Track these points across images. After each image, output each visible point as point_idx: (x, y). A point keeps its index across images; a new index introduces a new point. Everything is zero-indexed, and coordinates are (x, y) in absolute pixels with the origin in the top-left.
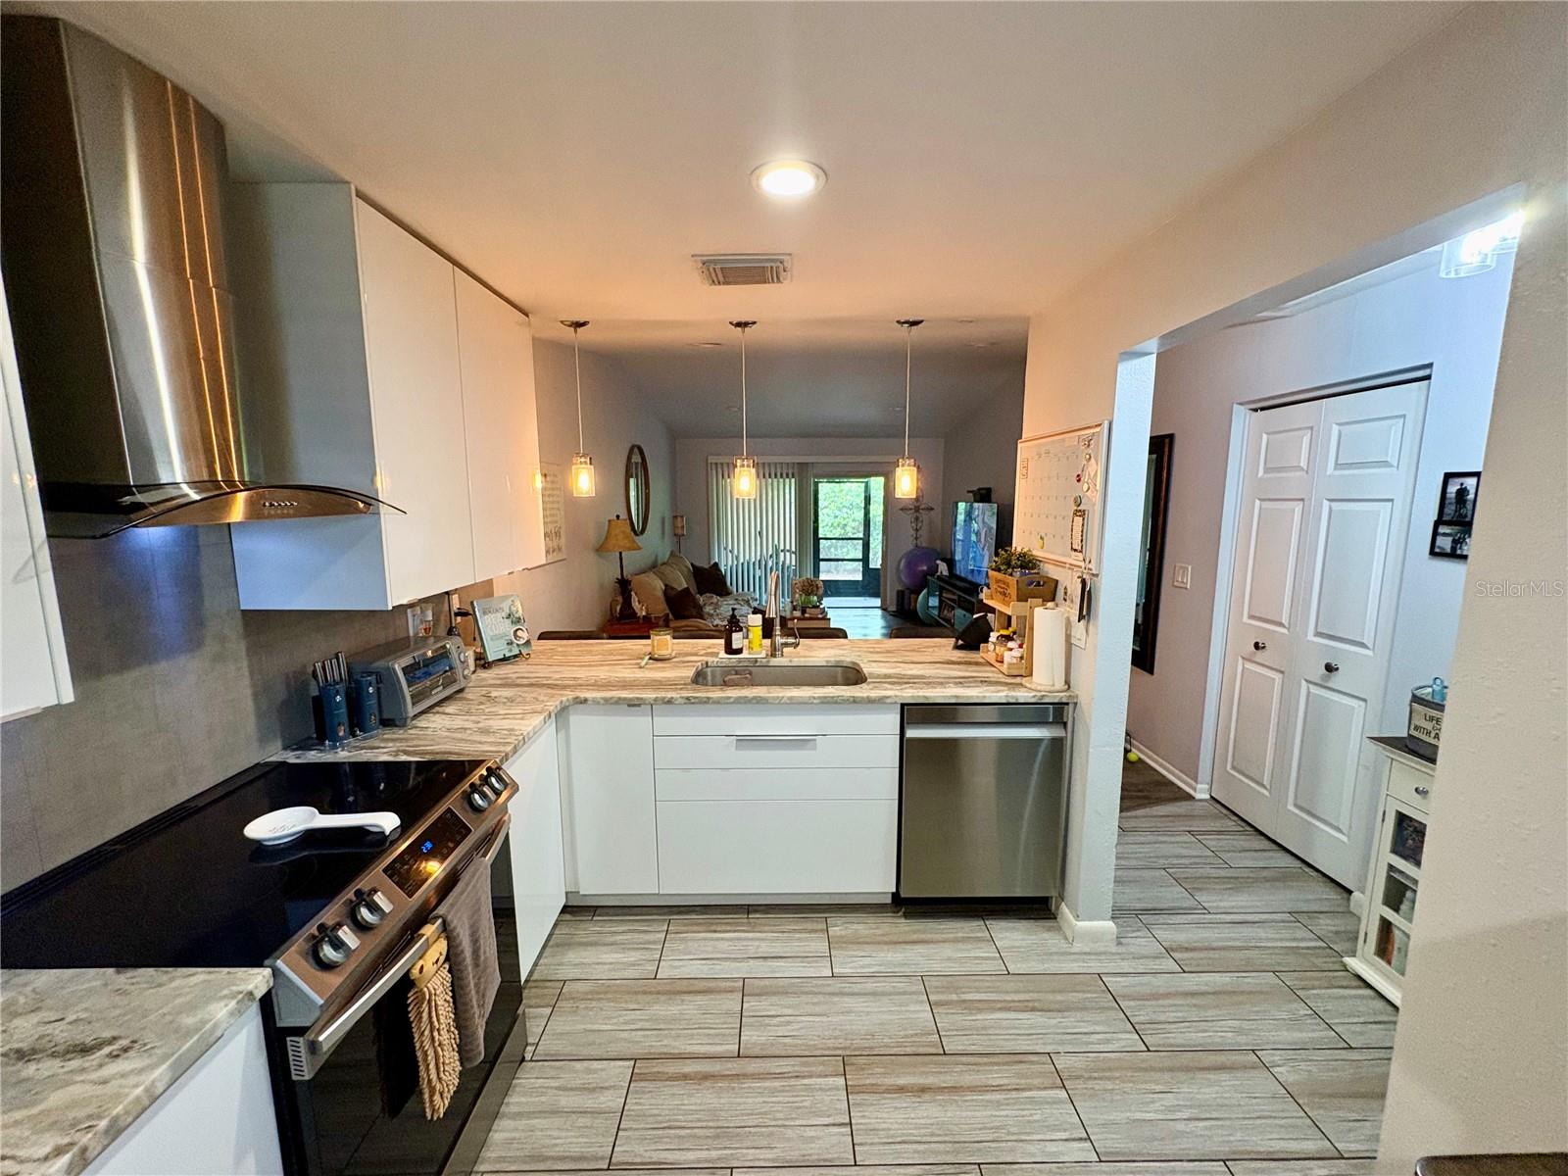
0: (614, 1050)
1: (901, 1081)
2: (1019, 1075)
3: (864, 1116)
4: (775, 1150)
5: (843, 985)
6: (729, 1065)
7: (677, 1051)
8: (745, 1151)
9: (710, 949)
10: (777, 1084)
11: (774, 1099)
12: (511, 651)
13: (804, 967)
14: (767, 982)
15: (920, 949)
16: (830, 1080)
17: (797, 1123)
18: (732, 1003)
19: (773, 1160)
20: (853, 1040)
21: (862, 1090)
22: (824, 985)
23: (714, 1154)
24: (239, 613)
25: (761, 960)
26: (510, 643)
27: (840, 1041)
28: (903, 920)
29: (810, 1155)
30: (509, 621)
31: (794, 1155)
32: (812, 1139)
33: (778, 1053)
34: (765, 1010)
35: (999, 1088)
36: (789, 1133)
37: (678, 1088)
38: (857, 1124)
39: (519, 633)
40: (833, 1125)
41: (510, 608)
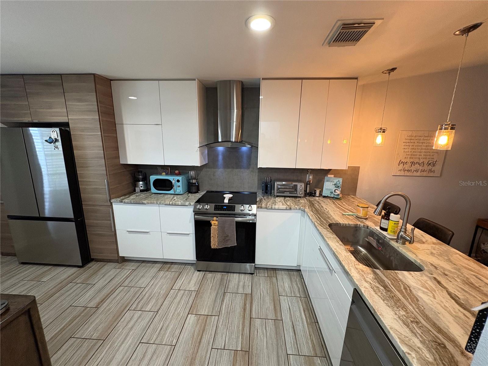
0: (255, 289)
3: (226, 354)
4: (221, 326)
6: (248, 315)
7: (253, 302)
8: (222, 319)
9: (295, 309)
10: (241, 328)
11: (236, 327)
13: (291, 343)
14: (281, 328)
16: (240, 345)
17: (228, 333)
18: (271, 315)
19: (218, 326)
20: (256, 356)
22: (282, 349)
23: (223, 312)
25: (292, 326)
26: (332, 193)
27: (255, 351)
29: (218, 335)
31: (219, 331)
32: (222, 336)
33: (251, 329)
36: (225, 330)
37: (242, 302)
38: (224, 351)
39: (336, 191)
40: (225, 344)
41: (337, 182)
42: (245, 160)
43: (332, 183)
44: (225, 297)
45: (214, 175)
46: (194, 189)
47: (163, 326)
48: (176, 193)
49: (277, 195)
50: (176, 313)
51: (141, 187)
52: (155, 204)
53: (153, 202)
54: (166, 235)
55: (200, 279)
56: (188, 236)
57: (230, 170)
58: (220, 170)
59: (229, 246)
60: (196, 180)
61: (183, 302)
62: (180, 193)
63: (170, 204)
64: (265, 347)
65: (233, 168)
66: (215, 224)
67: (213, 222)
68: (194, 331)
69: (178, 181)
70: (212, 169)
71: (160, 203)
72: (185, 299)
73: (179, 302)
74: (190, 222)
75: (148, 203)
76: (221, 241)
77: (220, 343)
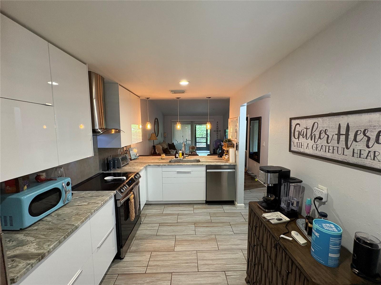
0: (156, 222)
1: (204, 225)
2: (224, 225)
3: (197, 230)
4: (183, 233)
5: (195, 214)
6: (175, 224)
7: (166, 222)
8: (178, 234)
9: (172, 210)
10: (183, 226)
11: (183, 228)
12: (135, 157)
13: (189, 212)
14: (182, 214)
15: (210, 209)
16: (192, 225)
17: (186, 230)
18: (176, 216)
20: (196, 221)
22: (192, 214)
23: (173, 234)
24: (97, 149)
25: (181, 211)
26: (135, 156)
27: (194, 221)
28: (207, 205)
29: (188, 234)
32: (188, 232)
33: (184, 222)
34: (182, 217)
35: (220, 226)
37: (167, 227)
39: (137, 154)
40: (192, 230)
43: (133, 151)
44: (160, 235)
48: (65, 203)
62: (69, 201)
69: (68, 184)
72: (160, 258)
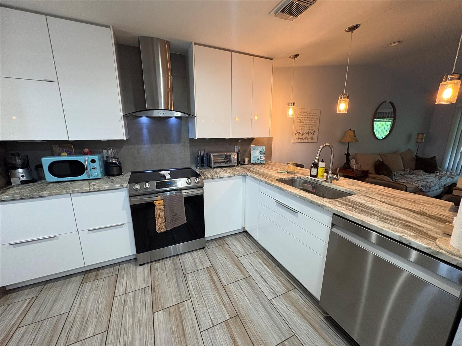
0: (213, 261)
1: (237, 339)
3: (218, 329)
4: (198, 307)
5: (268, 305)
6: (220, 286)
7: (218, 272)
8: (196, 300)
9: (256, 263)
10: (219, 299)
11: (214, 301)
12: (258, 161)
13: (267, 290)
14: (253, 282)
16: (227, 314)
17: (209, 310)
18: (240, 276)
19: (195, 308)
20: (246, 316)
21: (228, 325)
22: (263, 299)
23: (193, 293)
24: (189, 139)
25: (261, 277)
26: (259, 159)
27: (243, 312)
29: (200, 317)
30: (260, 153)
31: (198, 313)
32: (205, 316)
33: (229, 296)
34: (242, 286)
36: (205, 309)
37: (208, 278)
38: (214, 328)
39: (262, 157)
40: (212, 321)
41: (261, 150)
42: (174, 134)
43: (257, 151)
44: (187, 279)
45: (138, 153)
46: (115, 171)
47: (125, 342)
48: (91, 178)
49: (214, 166)
50: (136, 319)
51: (23, 176)
52: (64, 194)
53: (61, 192)
54: (87, 233)
55: (148, 273)
56: (122, 227)
57: (158, 145)
58: (146, 146)
59: (179, 225)
60: (117, 159)
61: (138, 304)
62: (97, 177)
63: (91, 190)
64: (249, 304)
65: (162, 143)
66: (160, 204)
67: (157, 203)
68: (171, 327)
69: (93, 161)
70: (136, 146)
71: (72, 191)
72: (139, 300)
73: (134, 307)
74: (123, 209)
75: (50, 195)
76: (170, 222)
77: (206, 323)
